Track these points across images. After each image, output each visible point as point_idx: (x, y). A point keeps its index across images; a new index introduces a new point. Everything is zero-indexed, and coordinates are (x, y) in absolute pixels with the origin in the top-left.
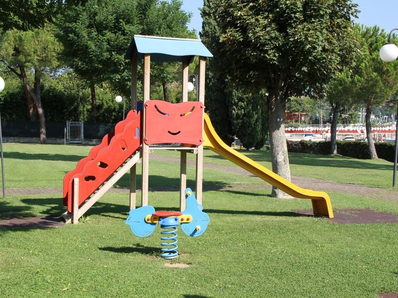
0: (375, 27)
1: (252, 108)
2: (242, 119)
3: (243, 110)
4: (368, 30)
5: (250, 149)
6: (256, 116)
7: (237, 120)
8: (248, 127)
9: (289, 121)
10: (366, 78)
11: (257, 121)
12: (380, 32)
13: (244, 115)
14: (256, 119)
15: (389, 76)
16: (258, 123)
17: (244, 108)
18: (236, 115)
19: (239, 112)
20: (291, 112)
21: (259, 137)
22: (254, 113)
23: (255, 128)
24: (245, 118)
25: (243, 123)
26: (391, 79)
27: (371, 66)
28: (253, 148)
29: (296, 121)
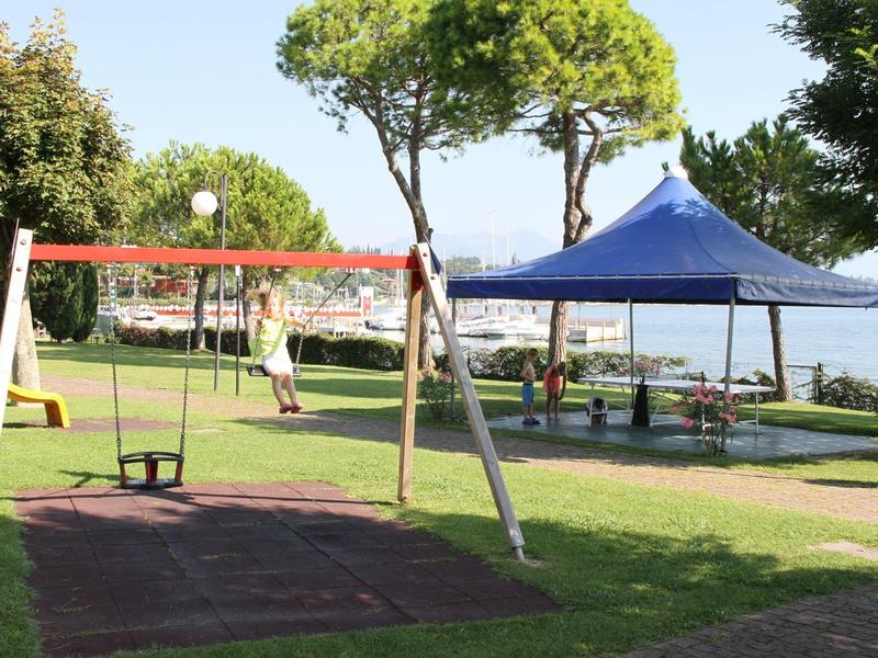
0: (252, 155)
1: (66, 271)
2: (48, 290)
3: (49, 275)
4: (241, 158)
5: (63, 341)
6: (72, 286)
7: (39, 292)
8: (60, 304)
9: (170, 294)
10: (236, 231)
11: (74, 293)
12: (260, 162)
13: (52, 283)
14: (73, 291)
15: (269, 231)
16: (76, 298)
17: (50, 272)
18: (38, 284)
19: (43, 279)
20: (173, 279)
21: (79, 319)
22: (69, 280)
23: (72, 306)
24: (52, 289)
25: (50, 297)
26: (272, 234)
27: (243, 214)
28: (69, 340)
29: (183, 295)
